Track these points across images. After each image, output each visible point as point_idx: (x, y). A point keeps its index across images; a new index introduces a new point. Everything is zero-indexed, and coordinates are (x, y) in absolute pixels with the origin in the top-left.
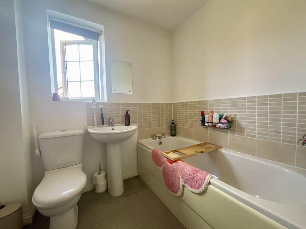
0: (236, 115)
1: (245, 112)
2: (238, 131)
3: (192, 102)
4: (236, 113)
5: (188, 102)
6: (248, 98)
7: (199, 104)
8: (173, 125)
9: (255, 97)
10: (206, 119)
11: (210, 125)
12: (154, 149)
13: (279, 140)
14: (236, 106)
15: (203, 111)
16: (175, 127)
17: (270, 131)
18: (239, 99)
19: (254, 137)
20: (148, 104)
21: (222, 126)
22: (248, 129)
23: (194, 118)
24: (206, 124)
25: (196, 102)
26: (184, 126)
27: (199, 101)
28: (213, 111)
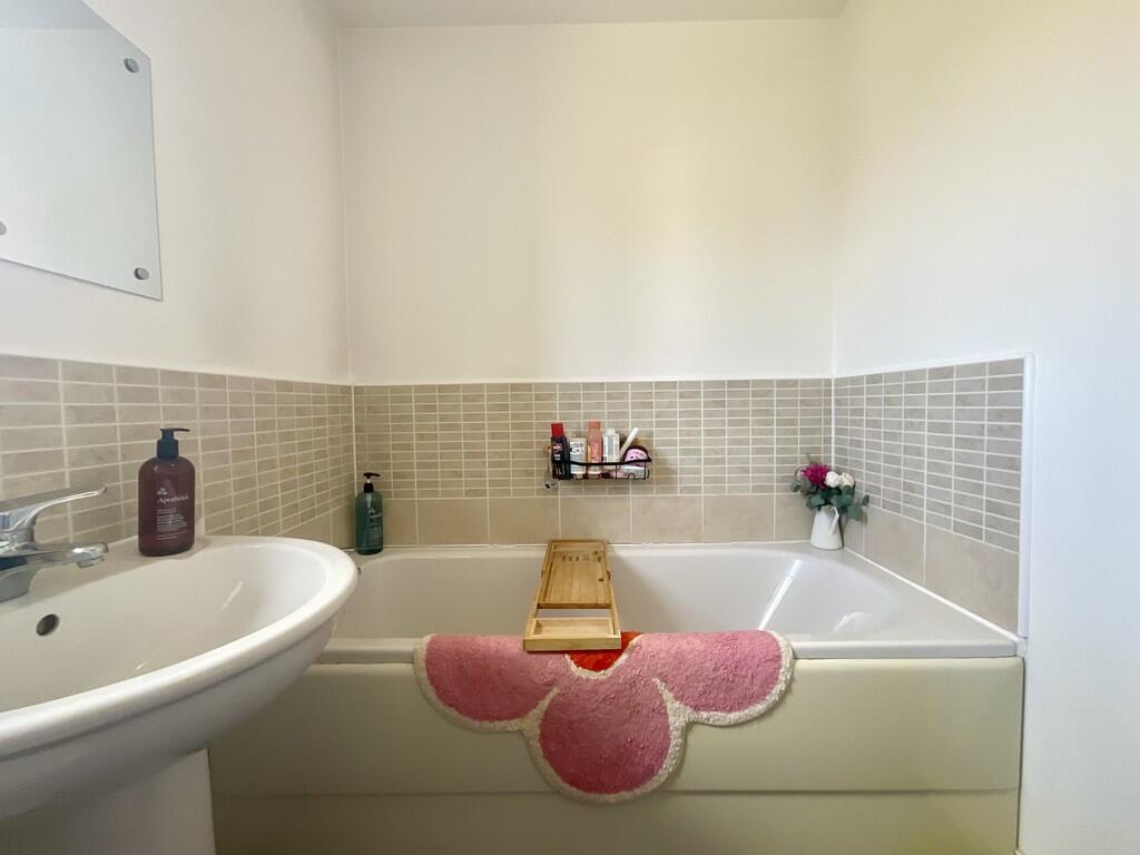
0: (650, 434)
1: (674, 424)
2: (658, 482)
3: (480, 387)
4: (652, 426)
5: (458, 386)
6: (683, 384)
7: (515, 397)
8: (369, 498)
9: (697, 384)
10: (577, 453)
11: (594, 471)
12: (432, 642)
13: (746, 489)
14: (650, 405)
15: (561, 425)
16: (378, 506)
17: (731, 470)
18: (659, 385)
19: (698, 490)
20: (261, 383)
21: (636, 471)
22: (683, 471)
23: (493, 455)
24: (577, 471)
25: (504, 387)
26: (436, 494)
27: (514, 387)
28: (599, 423)
